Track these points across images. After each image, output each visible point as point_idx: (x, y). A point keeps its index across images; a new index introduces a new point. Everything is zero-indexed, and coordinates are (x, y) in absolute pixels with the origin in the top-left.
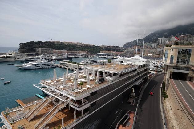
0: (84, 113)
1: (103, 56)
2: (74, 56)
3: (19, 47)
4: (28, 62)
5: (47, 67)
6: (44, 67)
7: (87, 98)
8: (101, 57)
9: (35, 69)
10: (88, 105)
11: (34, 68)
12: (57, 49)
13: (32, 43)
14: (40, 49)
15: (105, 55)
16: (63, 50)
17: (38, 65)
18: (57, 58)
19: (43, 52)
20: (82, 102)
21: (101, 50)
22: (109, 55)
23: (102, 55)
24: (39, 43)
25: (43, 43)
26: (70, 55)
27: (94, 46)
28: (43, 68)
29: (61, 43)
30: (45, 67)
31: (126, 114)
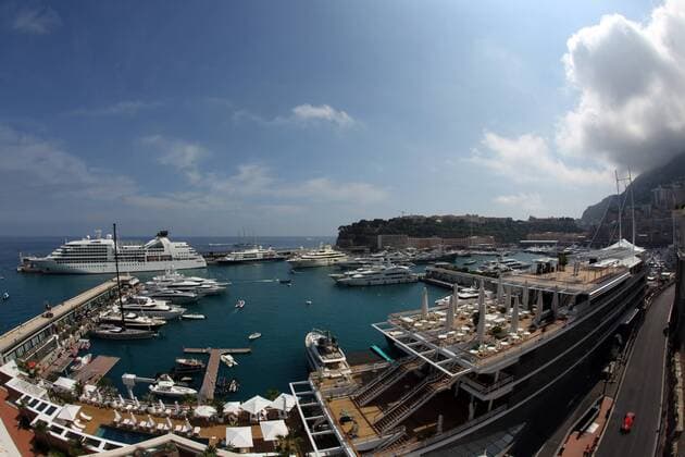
0: (494, 408)
1: (533, 249)
2: (460, 253)
3: (337, 235)
4: (355, 269)
5: (396, 281)
6: (388, 281)
7: (510, 371)
8: (531, 252)
9: (369, 286)
10: (509, 388)
11: (366, 283)
12: (417, 236)
13: (363, 223)
14: (380, 236)
15: (541, 245)
16: (430, 236)
17: (375, 277)
18: (418, 257)
19: (385, 243)
20: (496, 379)
21: (528, 232)
22: (551, 245)
23: (533, 245)
24: (377, 222)
25: (385, 222)
26: (449, 249)
27: (509, 220)
28: (385, 285)
29: (428, 219)
30: (392, 281)
31: (592, 406)
